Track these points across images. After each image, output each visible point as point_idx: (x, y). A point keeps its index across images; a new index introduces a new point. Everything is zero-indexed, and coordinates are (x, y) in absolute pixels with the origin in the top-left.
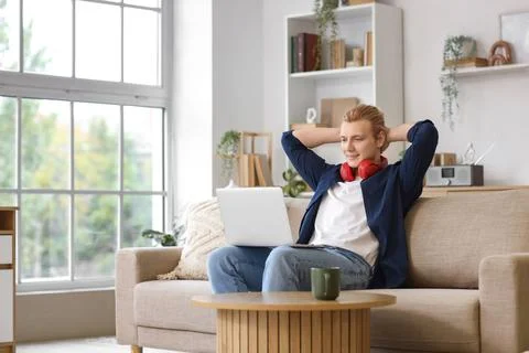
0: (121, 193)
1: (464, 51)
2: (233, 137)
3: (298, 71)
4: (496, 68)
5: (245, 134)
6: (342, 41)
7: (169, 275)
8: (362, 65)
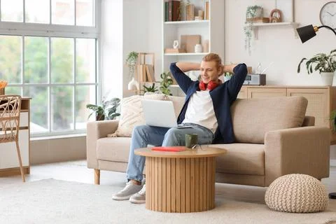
0: (75, 85)
1: (257, 14)
2: (134, 55)
3: (169, 21)
4: (273, 24)
5: (141, 54)
6: (193, 5)
7: (114, 135)
8: (203, 19)
